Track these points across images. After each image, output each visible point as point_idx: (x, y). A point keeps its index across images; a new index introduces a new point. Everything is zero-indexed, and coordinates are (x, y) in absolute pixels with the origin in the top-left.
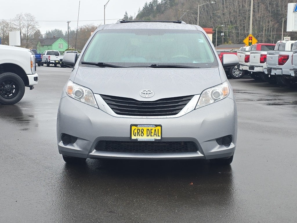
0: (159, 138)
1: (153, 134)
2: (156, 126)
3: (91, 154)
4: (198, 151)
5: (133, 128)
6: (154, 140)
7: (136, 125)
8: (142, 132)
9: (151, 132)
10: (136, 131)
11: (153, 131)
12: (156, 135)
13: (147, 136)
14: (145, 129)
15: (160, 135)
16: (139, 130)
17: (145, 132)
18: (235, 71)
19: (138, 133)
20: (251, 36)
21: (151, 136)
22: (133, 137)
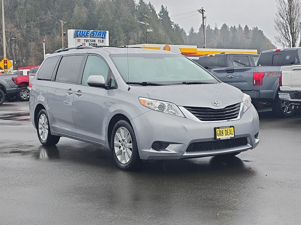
0: (233, 136)
1: (229, 134)
2: (231, 127)
3: (183, 155)
4: (248, 144)
5: (217, 130)
6: (230, 138)
7: (219, 128)
8: (222, 133)
9: (228, 132)
10: (218, 132)
11: (229, 131)
12: (231, 134)
13: (226, 135)
14: (224, 130)
15: (233, 133)
16: (220, 131)
17: (224, 133)
18: (23, 93)
19: (220, 133)
20: (5, 59)
21: (228, 135)
22: (218, 137)
